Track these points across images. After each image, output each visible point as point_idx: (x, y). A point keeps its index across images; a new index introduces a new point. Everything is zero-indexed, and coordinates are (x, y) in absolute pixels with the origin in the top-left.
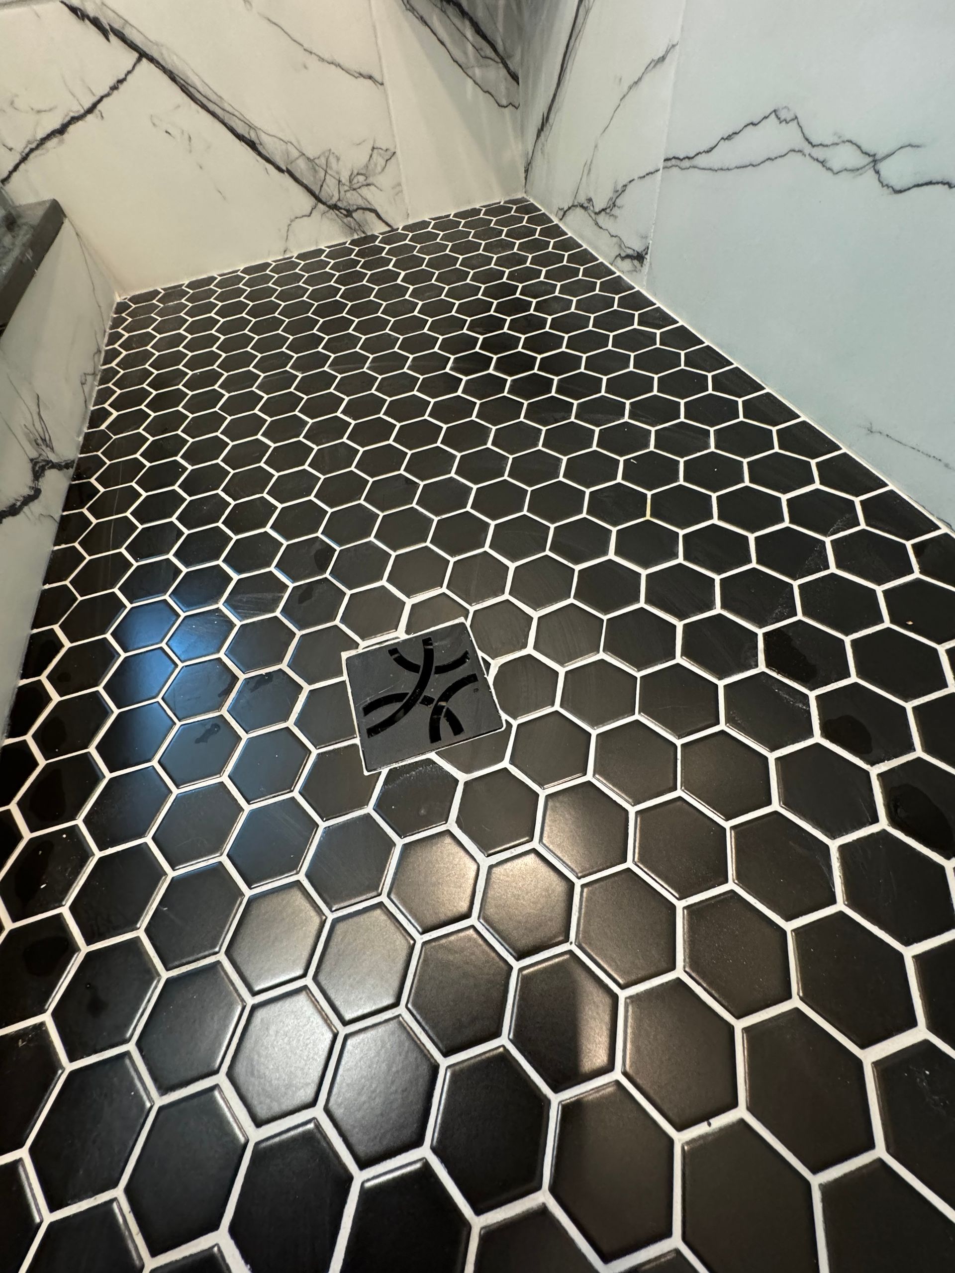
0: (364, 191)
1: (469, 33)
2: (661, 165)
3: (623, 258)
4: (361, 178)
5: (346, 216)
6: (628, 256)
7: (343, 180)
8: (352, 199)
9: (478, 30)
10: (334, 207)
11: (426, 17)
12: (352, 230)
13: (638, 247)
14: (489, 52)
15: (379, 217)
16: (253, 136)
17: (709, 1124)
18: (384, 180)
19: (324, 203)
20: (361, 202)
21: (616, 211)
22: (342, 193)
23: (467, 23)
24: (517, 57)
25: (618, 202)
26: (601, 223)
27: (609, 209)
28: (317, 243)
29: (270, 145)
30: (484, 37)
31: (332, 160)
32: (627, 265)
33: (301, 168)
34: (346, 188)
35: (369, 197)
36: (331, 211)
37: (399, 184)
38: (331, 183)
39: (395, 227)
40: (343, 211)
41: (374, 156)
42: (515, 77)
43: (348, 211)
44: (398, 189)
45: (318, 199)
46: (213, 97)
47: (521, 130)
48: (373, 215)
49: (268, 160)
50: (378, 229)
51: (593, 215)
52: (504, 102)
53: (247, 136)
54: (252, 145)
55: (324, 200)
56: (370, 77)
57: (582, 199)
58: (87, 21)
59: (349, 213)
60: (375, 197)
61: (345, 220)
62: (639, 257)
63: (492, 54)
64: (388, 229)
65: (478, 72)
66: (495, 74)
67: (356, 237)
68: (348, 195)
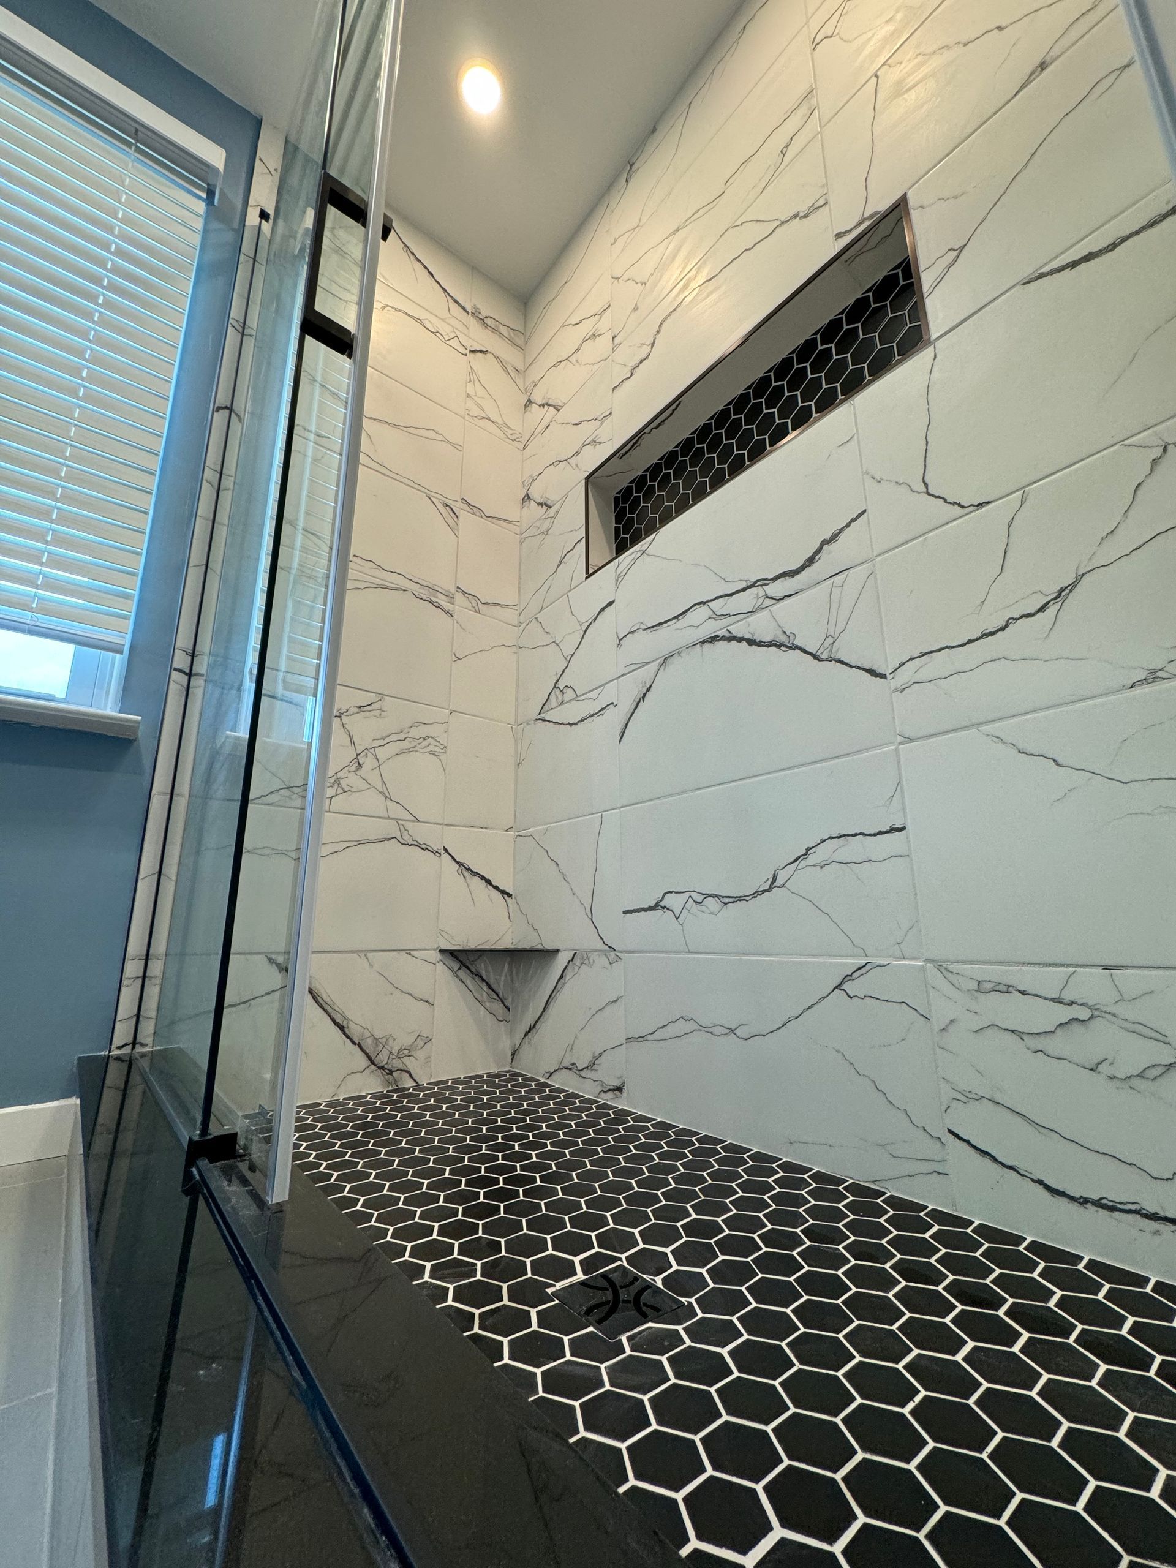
0: (405, 1060)
1: (485, 988)
2: (624, 1041)
3: (605, 1092)
4: (406, 1052)
5: (388, 1074)
6: (609, 1090)
7: (393, 1052)
8: (396, 1064)
9: (489, 986)
10: (382, 1068)
11: (464, 980)
12: (389, 1083)
13: (617, 1083)
14: (495, 996)
15: (411, 1076)
16: (345, 1024)
17: (914, 1402)
18: (420, 1054)
19: (375, 1065)
20: (401, 1066)
21: (595, 1067)
22: (390, 1058)
23: (485, 984)
24: (510, 999)
25: (596, 1062)
26: (583, 1075)
27: (592, 1066)
28: (360, 1091)
29: (354, 1030)
30: (493, 990)
31: (391, 1041)
32: (610, 1095)
33: (368, 1044)
34: (394, 1057)
35: (408, 1063)
36: (379, 1070)
37: (430, 1057)
38: (385, 1053)
39: (420, 1084)
40: (387, 1071)
41: (418, 1040)
42: (508, 1009)
43: (390, 1071)
44: (429, 1059)
45: (372, 1062)
46: (330, 1002)
47: (511, 1032)
48: (407, 1075)
49: (348, 1037)
50: (409, 1083)
51: (577, 1072)
52: (501, 1019)
53: (341, 1023)
54: (342, 1028)
55: (376, 1063)
56: (427, 1002)
57: (566, 1064)
58: (274, 965)
59: (391, 1072)
60: (411, 1064)
61: (386, 1077)
62: (619, 1089)
63: (497, 998)
64: (416, 1084)
65: (488, 1005)
66: (498, 1007)
67: (390, 1088)
68: (394, 1061)
